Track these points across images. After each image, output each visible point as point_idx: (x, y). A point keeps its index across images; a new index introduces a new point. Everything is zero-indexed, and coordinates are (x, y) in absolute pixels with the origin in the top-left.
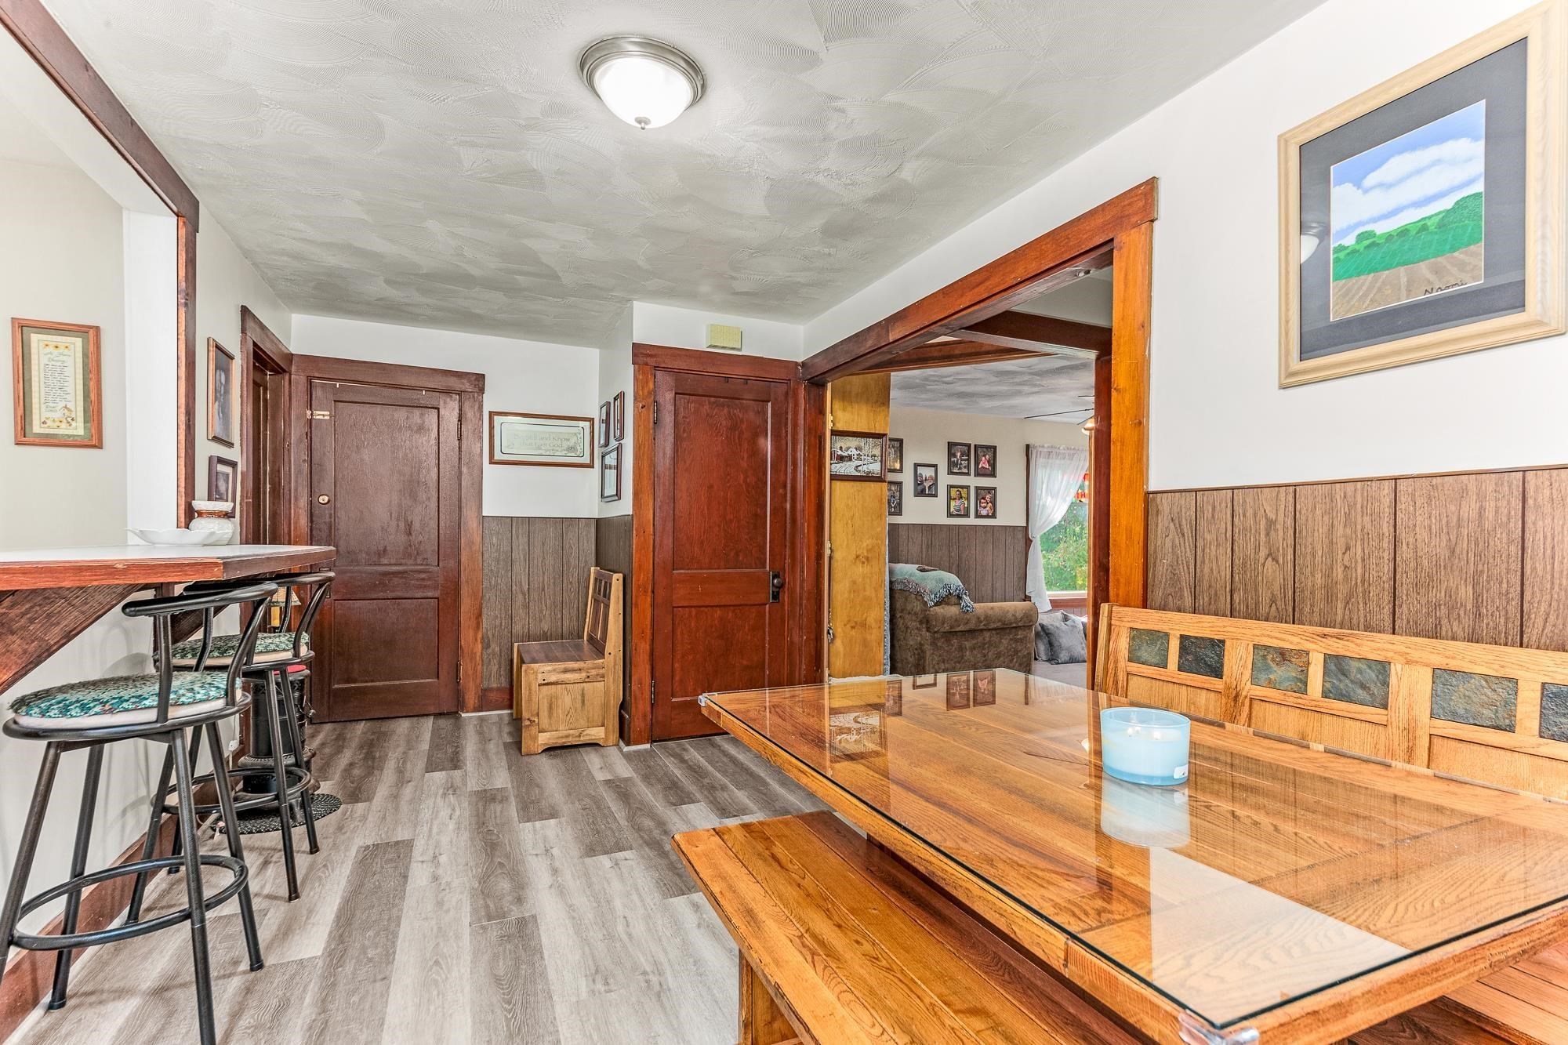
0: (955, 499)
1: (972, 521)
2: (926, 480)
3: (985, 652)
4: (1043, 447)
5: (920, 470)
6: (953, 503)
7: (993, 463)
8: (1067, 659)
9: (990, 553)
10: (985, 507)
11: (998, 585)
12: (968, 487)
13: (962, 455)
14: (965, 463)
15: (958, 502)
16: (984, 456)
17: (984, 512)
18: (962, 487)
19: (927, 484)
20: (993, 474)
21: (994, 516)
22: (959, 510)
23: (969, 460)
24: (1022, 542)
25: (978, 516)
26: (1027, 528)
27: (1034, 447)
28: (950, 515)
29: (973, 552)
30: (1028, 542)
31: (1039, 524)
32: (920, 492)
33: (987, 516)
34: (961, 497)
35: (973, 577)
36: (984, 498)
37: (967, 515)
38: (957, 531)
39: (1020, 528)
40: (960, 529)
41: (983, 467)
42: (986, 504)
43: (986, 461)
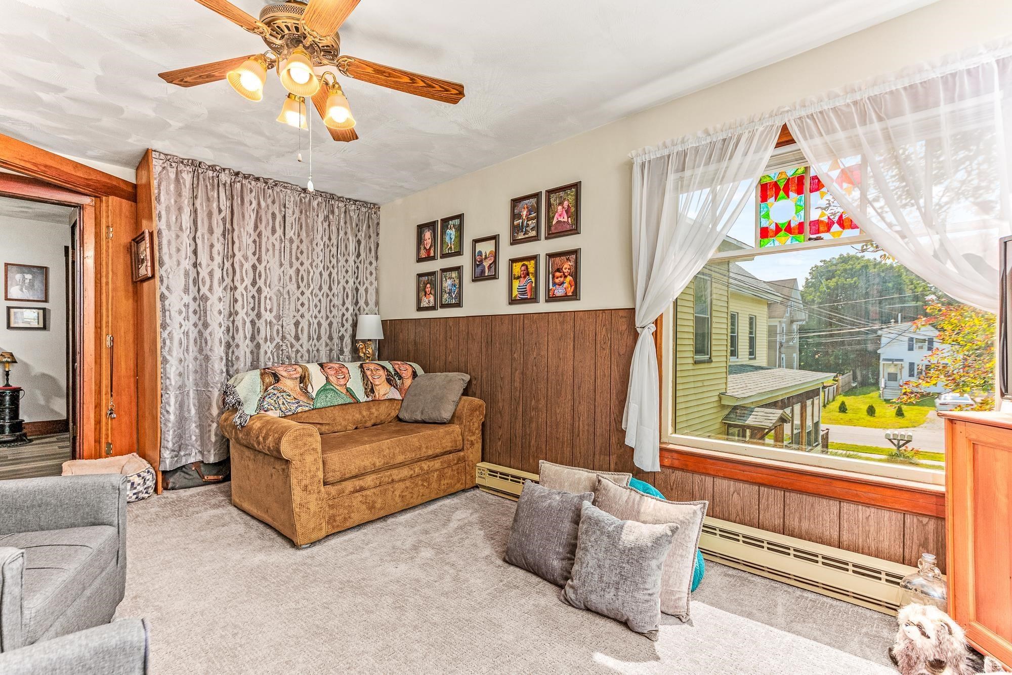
0: (519, 278)
1: (542, 307)
2: (486, 258)
5: (480, 247)
6: (516, 284)
7: (575, 213)
9: (570, 354)
10: (562, 284)
11: (583, 408)
12: (535, 258)
13: (530, 212)
14: (532, 223)
15: (523, 281)
16: (561, 204)
17: (559, 292)
18: (530, 259)
19: (486, 264)
20: (575, 230)
21: (576, 296)
22: (524, 293)
23: (538, 218)
24: (624, 335)
25: (551, 299)
26: (632, 311)
28: (513, 301)
29: (544, 353)
30: (633, 334)
32: (479, 277)
33: (565, 298)
34: (527, 274)
35: (544, 391)
36: (559, 270)
37: (534, 300)
38: (521, 323)
39: (621, 313)
40: (526, 322)
41: (559, 222)
42: (562, 279)
43: (564, 212)
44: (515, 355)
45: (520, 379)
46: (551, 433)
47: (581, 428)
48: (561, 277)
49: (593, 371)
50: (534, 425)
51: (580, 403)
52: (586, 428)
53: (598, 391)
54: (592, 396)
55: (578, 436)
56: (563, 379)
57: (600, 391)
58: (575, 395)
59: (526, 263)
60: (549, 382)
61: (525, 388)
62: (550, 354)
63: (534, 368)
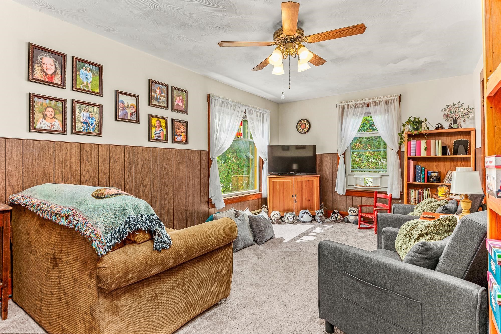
0: (155, 127)
1: (169, 145)
2: (128, 107)
3: (185, 288)
4: (219, 97)
5: (122, 98)
6: (153, 130)
7: (186, 104)
8: (242, 246)
9: (184, 170)
10: (180, 135)
12: (166, 119)
13: (160, 92)
14: (163, 99)
15: (157, 130)
16: (179, 97)
17: (179, 139)
18: (162, 118)
19: (129, 111)
21: (187, 142)
22: (158, 136)
23: (166, 98)
24: (206, 161)
25: (174, 142)
26: (208, 152)
27: (214, 96)
28: (151, 139)
29: (171, 169)
30: (210, 161)
31: (217, 149)
32: (121, 118)
33: (181, 142)
34: (161, 126)
36: (179, 128)
37: (165, 141)
38: (157, 153)
39: (204, 152)
40: (160, 152)
41: (177, 105)
42: (180, 133)
43: (180, 101)
44: (153, 171)
45: (157, 184)
46: (176, 209)
47: (190, 202)
48: (180, 132)
49: (194, 176)
50: (166, 208)
51: (189, 191)
52: (192, 201)
53: (196, 184)
54: (194, 187)
55: (189, 206)
56: (181, 181)
57: (197, 184)
58: (187, 188)
59: (160, 119)
60: (174, 184)
61: (160, 189)
62: (174, 169)
63: (166, 177)
